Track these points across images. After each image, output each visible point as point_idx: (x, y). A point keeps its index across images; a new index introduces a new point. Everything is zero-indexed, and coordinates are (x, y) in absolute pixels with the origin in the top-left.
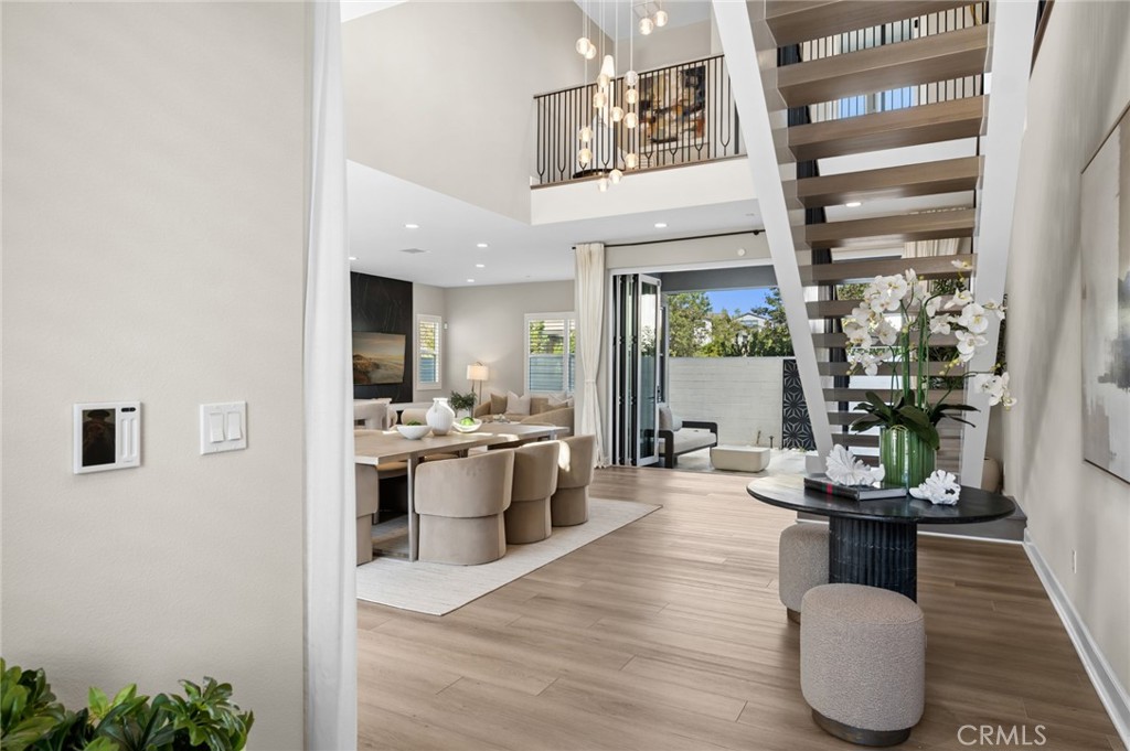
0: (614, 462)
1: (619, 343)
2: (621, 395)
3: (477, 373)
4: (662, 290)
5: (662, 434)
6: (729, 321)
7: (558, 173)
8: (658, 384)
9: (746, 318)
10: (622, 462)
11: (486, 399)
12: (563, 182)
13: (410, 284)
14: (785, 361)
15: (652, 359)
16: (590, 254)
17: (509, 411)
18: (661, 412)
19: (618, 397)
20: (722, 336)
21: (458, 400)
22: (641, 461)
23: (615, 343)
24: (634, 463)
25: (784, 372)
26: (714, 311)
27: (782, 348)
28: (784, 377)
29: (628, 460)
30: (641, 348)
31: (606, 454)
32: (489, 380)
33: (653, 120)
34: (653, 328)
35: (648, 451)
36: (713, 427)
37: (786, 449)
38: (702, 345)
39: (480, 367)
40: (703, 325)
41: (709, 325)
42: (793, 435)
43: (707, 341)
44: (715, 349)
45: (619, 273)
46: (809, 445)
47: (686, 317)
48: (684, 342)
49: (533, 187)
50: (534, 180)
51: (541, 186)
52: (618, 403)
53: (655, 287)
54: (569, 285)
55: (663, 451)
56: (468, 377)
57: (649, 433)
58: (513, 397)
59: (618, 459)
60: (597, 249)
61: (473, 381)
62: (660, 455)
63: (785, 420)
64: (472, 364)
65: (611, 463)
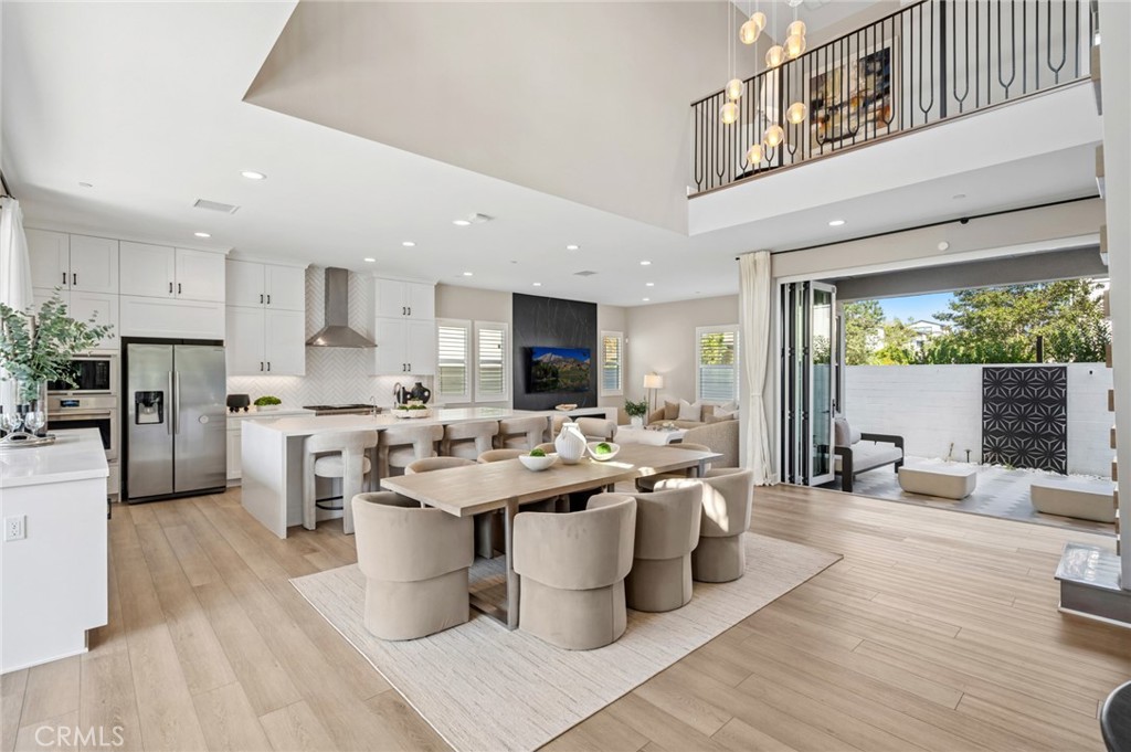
0: (783, 480)
1: (787, 355)
2: (790, 409)
3: (654, 382)
4: (837, 298)
5: (838, 451)
6: (902, 328)
7: (716, 178)
8: (833, 397)
9: (918, 325)
10: (792, 480)
11: (661, 406)
12: (722, 187)
13: (595, 305)
14: (984, 369)
15: (826, 369)
16: (755, 263)
17: (681, 417)
18: (836, 425)
19: (787, 412)
20: (896, 342)
21: (631, 408)
22: (814, 480)
23: (783, 355)
24: (806, 482)
25: (984, 381)
26: (887, 320)
27: (979, 355)
28: (984, 386)
29: (799, 478)
30: (813, 357)
31: (773, 471)
32: (664, 388)
33: (825, 120)
34: (827, 336)
35: (822, 468)
36: (898, 442)
37: (987, 465)
38: (875, 351)
39: (655, 377)
40: (875, 333)
41: (881, 333)
42: (996, 450)
43: (881, 347)
44: (889, 354)
45: (787, 281)
46: (1019, 461)
47: (859, 326)
48: (857, 348)
49: (690, 197)
50: (691, 190)
51: (699, 194)
52: (787, 418)
53: (829, 295)
54: (734, 299)
55: (840, 469)
56: (645, 386)
57: (823, 449)
58: (684, 404)
59: (787, 476)
60: (763, 257)
61: (650, 389)
62: (836, 473)
63: (985, 433)
64: (648, 374)
65: (779, 480)
